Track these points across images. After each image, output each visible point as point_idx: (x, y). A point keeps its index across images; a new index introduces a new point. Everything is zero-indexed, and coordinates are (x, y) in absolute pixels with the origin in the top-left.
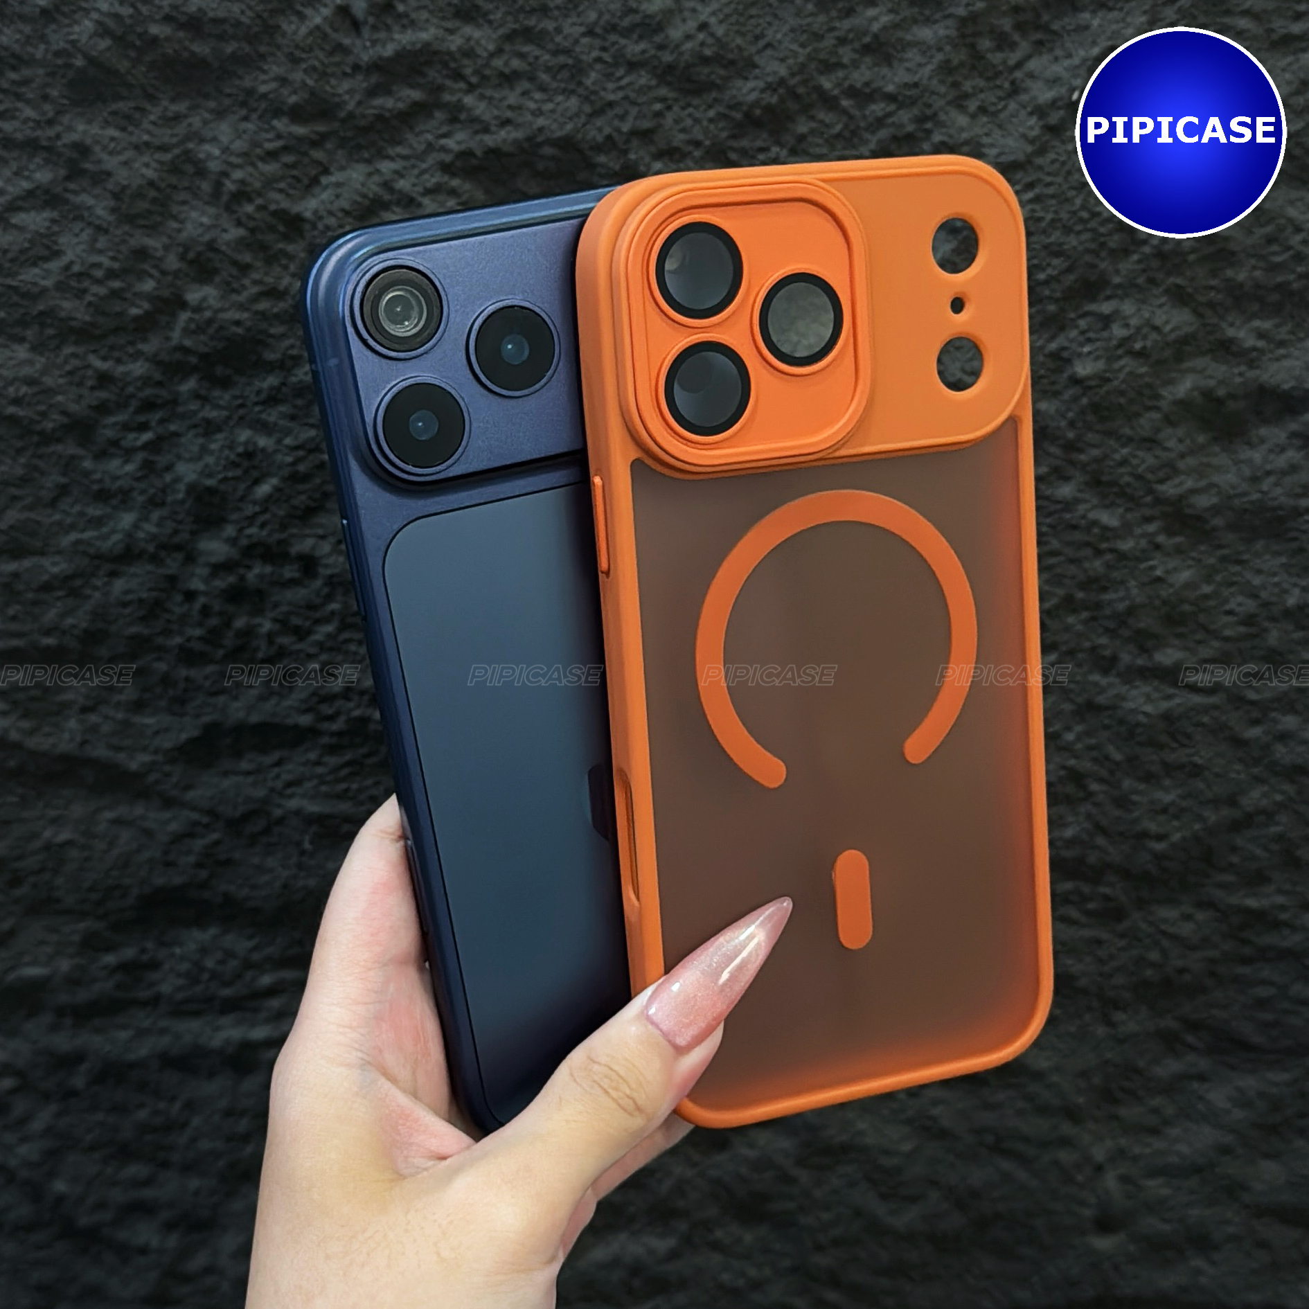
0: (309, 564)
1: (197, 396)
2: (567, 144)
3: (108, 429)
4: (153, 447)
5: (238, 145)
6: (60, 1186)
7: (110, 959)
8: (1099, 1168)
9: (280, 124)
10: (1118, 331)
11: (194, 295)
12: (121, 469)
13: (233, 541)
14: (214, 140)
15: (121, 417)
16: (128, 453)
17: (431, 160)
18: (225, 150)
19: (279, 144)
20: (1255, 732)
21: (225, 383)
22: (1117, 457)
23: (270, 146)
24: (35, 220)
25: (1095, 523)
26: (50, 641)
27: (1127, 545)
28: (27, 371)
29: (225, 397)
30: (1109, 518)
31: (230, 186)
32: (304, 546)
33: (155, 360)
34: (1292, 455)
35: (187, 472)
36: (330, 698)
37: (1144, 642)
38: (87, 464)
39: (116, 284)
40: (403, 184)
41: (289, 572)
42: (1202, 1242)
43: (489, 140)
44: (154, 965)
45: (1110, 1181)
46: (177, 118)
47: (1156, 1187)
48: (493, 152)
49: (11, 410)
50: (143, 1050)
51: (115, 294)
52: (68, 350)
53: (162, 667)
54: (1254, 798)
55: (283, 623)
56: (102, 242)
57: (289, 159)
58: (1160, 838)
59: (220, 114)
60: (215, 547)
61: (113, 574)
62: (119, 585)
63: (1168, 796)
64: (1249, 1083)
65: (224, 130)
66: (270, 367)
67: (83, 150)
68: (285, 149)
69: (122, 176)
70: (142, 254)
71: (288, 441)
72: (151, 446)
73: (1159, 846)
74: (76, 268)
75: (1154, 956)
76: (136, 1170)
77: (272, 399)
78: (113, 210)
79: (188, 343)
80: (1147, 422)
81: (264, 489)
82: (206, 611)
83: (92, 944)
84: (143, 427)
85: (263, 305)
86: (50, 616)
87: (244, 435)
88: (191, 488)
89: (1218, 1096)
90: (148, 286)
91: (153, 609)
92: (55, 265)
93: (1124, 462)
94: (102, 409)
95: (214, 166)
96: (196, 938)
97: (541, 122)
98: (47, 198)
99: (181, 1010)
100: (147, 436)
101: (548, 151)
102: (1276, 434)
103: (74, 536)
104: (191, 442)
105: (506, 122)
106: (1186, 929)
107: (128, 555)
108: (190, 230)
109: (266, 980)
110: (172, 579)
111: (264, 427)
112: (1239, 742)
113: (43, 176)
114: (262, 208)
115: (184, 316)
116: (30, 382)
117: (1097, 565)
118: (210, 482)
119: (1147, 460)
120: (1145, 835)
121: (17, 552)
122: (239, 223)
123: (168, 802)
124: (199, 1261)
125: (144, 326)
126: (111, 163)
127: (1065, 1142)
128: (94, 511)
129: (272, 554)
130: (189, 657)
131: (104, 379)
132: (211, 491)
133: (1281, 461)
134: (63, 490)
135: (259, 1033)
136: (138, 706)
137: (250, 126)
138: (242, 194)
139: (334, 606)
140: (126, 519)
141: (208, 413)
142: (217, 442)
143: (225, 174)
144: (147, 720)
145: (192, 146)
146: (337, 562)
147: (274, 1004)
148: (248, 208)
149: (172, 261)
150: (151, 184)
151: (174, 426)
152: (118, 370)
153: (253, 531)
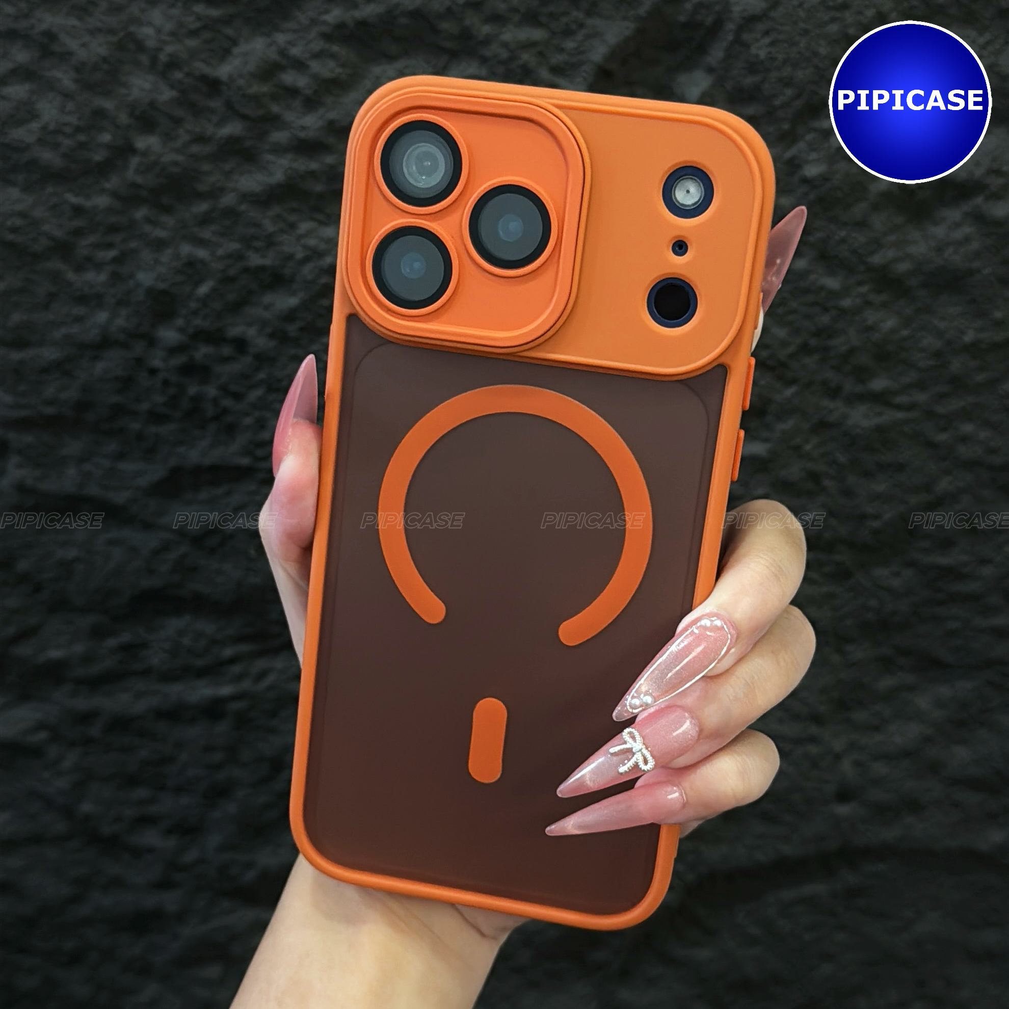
0: (241, 345)
1: (148, 220)
2: (417, 14)
3: (84, 246)
4: (118, 260)
5: (169, 26)
6: (86, 807)
7: (112, 642)
8: (838, 757)
9: (199, 9)
11: (141, 143)
12: (96, 278)
13: (181, 330)
14: (149, 24)
15: (92, 239)
16: (99, 266)
17: (313, 33)
18: (159, 31)
19: (198, 24)
20: (942, 437)
21: (168, 210)
22: (837, 237)
23: (193, 26)
24: (18, 91)
25: (822, 288)
26: (50, 410)
27: (847, 303)
28: (19, 207)
29: (169, 220)
30: (833, 283)
31: (163, 58)
32: (235, 331)
33: (115, 195)
34: (967, 230)
35: (145, 278)
37: (862, 374)
38: (71, 276)
39: (82, 138)
40: (295, 51)
41: (227, 351)
42: (914, 806)
43: (358, 14)
44: (144, 645)
45: (846, 766)
46: (120, 8)
47: (880, 769)
48: (362, 24)
49: (11, 237)
50: (140, 707)
51: (82, 146)
52: (50, 189)
53: (135, 426)
54: (944, 485)
55: (225, 390)
56: (70, 106)
57: (207, 35)
58: (876, 517)
60: (169, 335)
61: (95, 358)
62: (100, 367)
63: (880, 487)
64: (944, 691)
65: (156, 15)
66: (201, 196)
67: (50, 35)
68: (205, 27)
69: (82, 54)
70: (100, 113)
71: (220, 252)
72: (115, 260)
73: (876, 524)
74: (52, 127)
75: (873, 603)
76: (141, 793)
77: (205, 220)
78: (76, 81)
79: (139, 180)
80: (859, 210)
81: (203, 290)
82: (166, 383)
83: (98, 633)
84: (109, 246)
85: (195, 149)
86: (50, 391)
87: (186, 249)
88: (150, 291)
89: (923, 702)
90: (106, 138)
91: (126, 383)
92: (35, 125)
93: (843, 241)
94: (78, 233)
95: (151, 43)
96: (174, 625)
98: (24, 74)
99: (168, 677)
100: (112, 253)
101: (403, 21)
102: (953, 214)
103: (63, 331)
104: (147, 255)
106: (896, 583)
107: (105, 343)
108: (135, 93)
109: (228, 652)
110: (139, 361)
111: (201, 242)
112: (931, 445)
113: (21, 56)
114: (188, 74)
115: (135, 161)
116: (23, 215)
117: (825, 319)
118: (162, 286)
119: (860, 238)
120: (864, 517)
121: (20, 344)
122: (172, 87)
123: (147, 526)
124: (190, 856)
125: (104, 169)
126: (73, 44)
127: (813, 739)
128: (78, 310)
129: (214, 337)
130: (156, 417)
131: (78, 211)
132: (164, 292)
133: (958, 234)
134: (52, 296)
135: (226, 690)
136: (121, 456)
137: (175, 12)
138: (173, 64)
139: (262, 375)
140: (102, 317)
141: (160, 233)
142: (166, 255)
143: (160, 50)
144: (128, 467)
145: (132, 29)
146: (261, 343)
147: (236, 669)
148: (179, 75)
149: (124, 118)
150: (105, 60)
151: (133, 244)
152: (88, 204)
153: (198, 322)
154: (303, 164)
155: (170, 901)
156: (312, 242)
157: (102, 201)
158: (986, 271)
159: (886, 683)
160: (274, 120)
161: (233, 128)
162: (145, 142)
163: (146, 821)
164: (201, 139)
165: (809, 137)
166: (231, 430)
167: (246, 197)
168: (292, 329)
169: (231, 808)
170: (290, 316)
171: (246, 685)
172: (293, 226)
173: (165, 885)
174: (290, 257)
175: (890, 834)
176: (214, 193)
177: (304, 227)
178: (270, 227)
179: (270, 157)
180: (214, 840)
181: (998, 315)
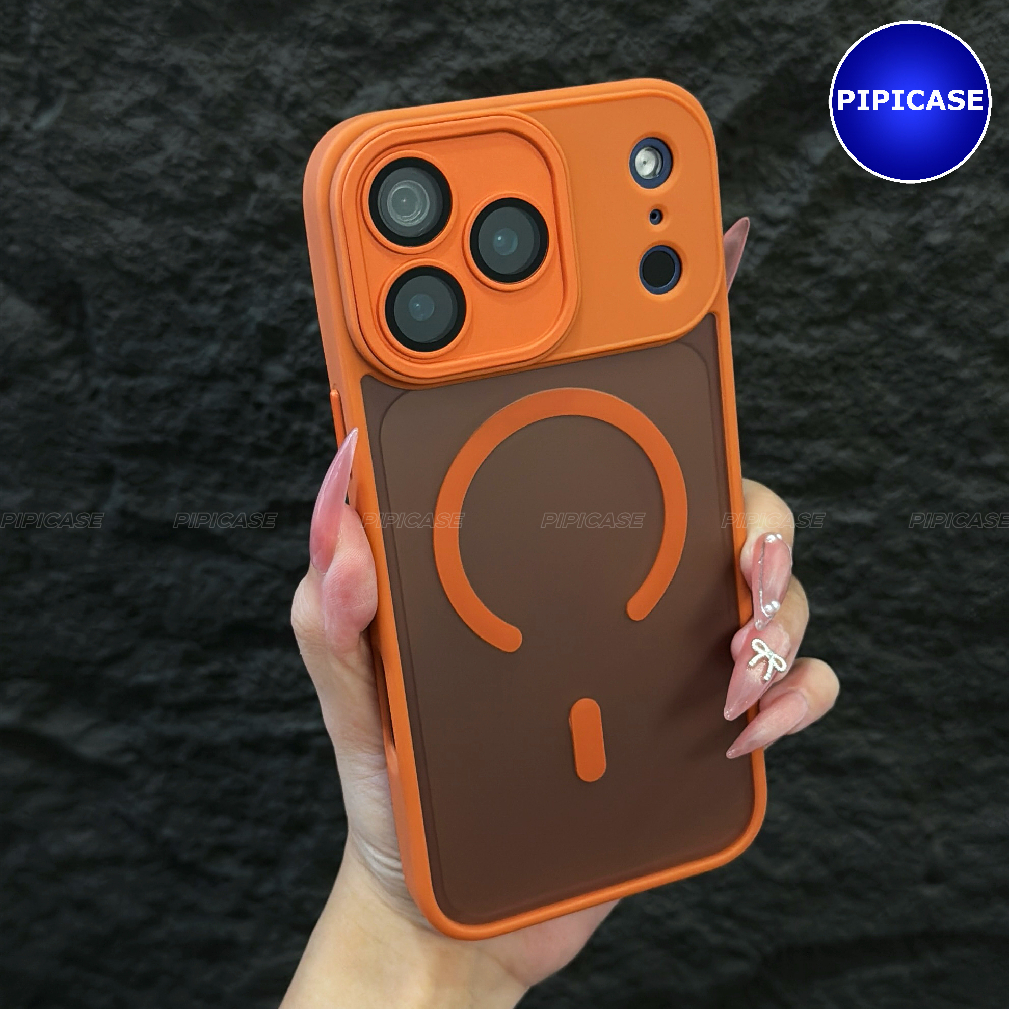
1: (263, 256)
3: (198, 281)
5: (296, 66)
6: (167, 832)
7: (202, 670)
8: (929, 837)
9: (326, 50)
10: (962, 210)
11: (262, 180)
12: (208, 311)
13: (289, 366)
14: (277, 62)
15: (209, 272)
16: (213, 300)
17: (438, 79)
18: (285, 70)
19: (325, 65)
21: (283, 247)
22: (958, 307)
23: (319, 67)
24: (144, 123)
25: (940, 357)
26: (156, 438)
27: (965, 373)
28: (140, 237)
29: (284, 258)
30: (951, 353)
31: (288, 97)
33: (233, 230)
35: (257, 314)
37: (976, 447)
38: (184, 307)
39: (205, 172)
43: (483, 62)
44: (234, 675)
45: (937, 848)
46: (249, 46)
47: (972, 852)
49: (128, 267)
50: (226, 736)
51: (204, 180)
52: (169, 222)
53: (238, 458)
55: (328, 428)
56: (194, 140)
57: (331, 76)
58: (984, 594)
59: (281, 42)
60: (277, 370)
61: (203, 390)
62: (207, 399)
63: (990, 563)
65: (284, 54)
67: (178, 70)
68: (330, 69)
69: (208, 90)
70: (223, 149)
72: (231, 295)
73: (983, 601)
74: (175, 161)
75: (975, 682)
76: (222, 821)
78: (203, 116)
79: (257, 216)
80: (983, 280)
81: (314, 328)
82: (271, 417)
83: (190, 660)
84: (224, 280)
86: (157, 420)
87: (299, 287)
88: (261, 327)
90: (228, 173)
91: (231, 416)
92: (159, 158)
93: (964, 310)
94: (194, 266)
95: (277, 82)
96: (264, 657)
97: (522, 48)
98: (152, 106)
99: (254, 708)
101: (528, 70)
103: (174, 361)
104: (260, 292)
105: (496, 48)
106: (1000, 663)
107: (213, 375)
108: (259, 131)
110: (246, 395)
113: (150, 89)
114: (312, 115)
115: (254, 198)
116: (141, 245)
117: (941, 389)
118: (272, 322)
119: (982, 309)
120: (970, 593)
121: (132, 371)
122: (295, 125)
123: (244, 558)
124: (267, 887)
125: (224, 204)
126: (200, 80)
127: (905, 818)
128: (189, 342)
130: (259, 451)
131: (196, 244)
132: (274, 329)
134: (165, 327)
135: (311, 725)
136: (222, 487)
137: (303, 52)
138: (298, 104)
140: (213, 349)
141: (273, 270)
142: (279, 292)
143: (284, 89)
144: (229, 498)
145: (260, 67)
148: (302, 115)
149: (246, 155)
150: (231, 96)
151: (248, 280)
152: (206, 237)
153: (306, 359)
155: (244, 931)
157: (220, 236)
159: (984, 764)
162: (266, 179)
163: (226, 849)
165: (936, 204)
169: (309, 843)
173: (239, 914)
175: (978, 919)
180: (289, 874)
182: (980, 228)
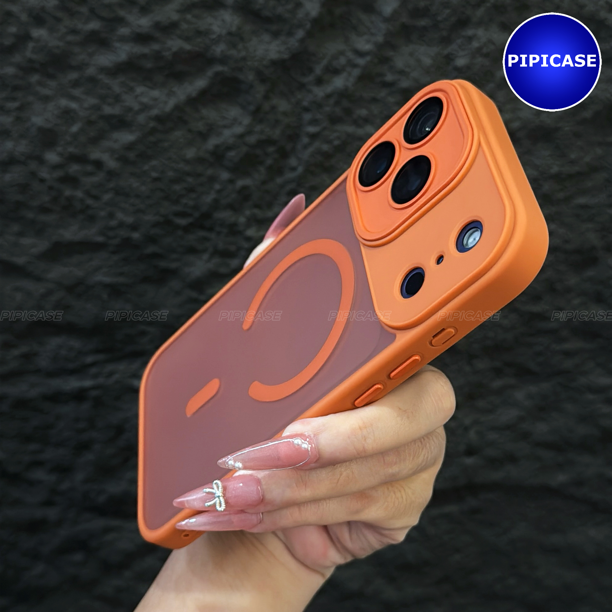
0: (98, 164)
1: (39, 83)
4: (20, 108)
7: (16, 352)
8: (466, 429)
10: (475, 44)
11: (36, 33)
12: (6, 120)
13: (61, 154)
16: (8, 113)
21: (51, 77)
29: (53, 84)
32: (95, 154)
33: (19, 66)
35: (38, 120)
36: (112, 229)
41: (89, 168)
42: (512, 459)
44: (37, 354)
45: (472, 435)
47: (492, 436)
50: (34, 393)
53: (30, 215)
55: (88, 194)
60: (52, 157)
61: (4, 171)
62: (8, 177)
64: (533, 389)
66: (73, 68)
70: (9, 14)
71: (86, 105)
76: (33, 447)
77: (76, 84)
79: (34, 57)
81: (75, 129)
82: (50, 188)
83: (7, 346)
84: (14, 99)
85: (70, 38)
87: (64, 102)
88: (41, 130)
89: (519, 395)
90: (13, 29)
91: (24, 188)
96: (54, 342)
99: (51, 374)
104: (38, 106)
107: (11, 161)
109: (89, 359)
110: (33, 174)
111: (73, 98)
115: (31, 45)
118: (48, 126)
123: (38, 279)
124: (65, 486)
125: (11, 50)
129: (81, 159)
130: (44, 210)
132: (49, 130)
135: (88, 383)
136: (21, 234)
139: (112, 185)
140: (9, 145)
141: (47, 92)
142: (51, 106)
144: (26, 241)
146: (112, 164)
147: (94, 370)
149: (24, 17)
151: (29, 99)
153: (71, 149)
154: (139, 49)
155: (52, 513)
156: (145, 100)
157: (10, 70)
158: (566, 129)
159: (497, 384)
160: (121, 21)
161: (94, 25)
162: (38, 33)
163: (38, 464)
164: (74, 31)
165: (459, 41)
166: (92, 219)
167: (103, 70)
168: (132, 155)
169: (89, 456)
170: (130, 147)
171: (101, 380)
172: (132, 89)
173: (48, 503)
174: (130, 109)
175: (496, 476)
176: (80, 67)
177: (140, 89)
178: (117, 89)
179: (117, 45)
180: (79, 476)
181: (573, 156)
182: (486, 55)
